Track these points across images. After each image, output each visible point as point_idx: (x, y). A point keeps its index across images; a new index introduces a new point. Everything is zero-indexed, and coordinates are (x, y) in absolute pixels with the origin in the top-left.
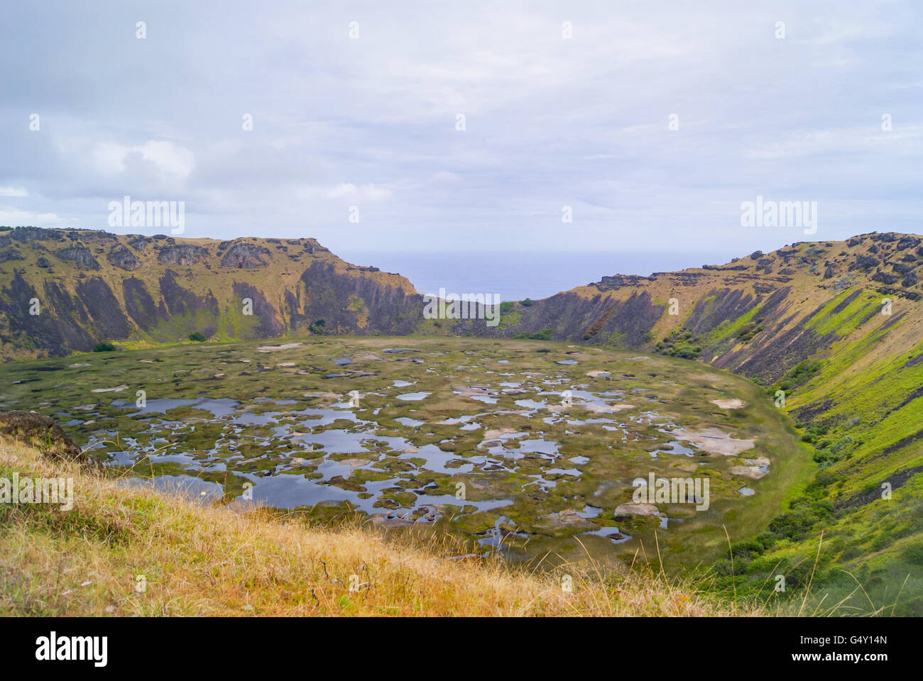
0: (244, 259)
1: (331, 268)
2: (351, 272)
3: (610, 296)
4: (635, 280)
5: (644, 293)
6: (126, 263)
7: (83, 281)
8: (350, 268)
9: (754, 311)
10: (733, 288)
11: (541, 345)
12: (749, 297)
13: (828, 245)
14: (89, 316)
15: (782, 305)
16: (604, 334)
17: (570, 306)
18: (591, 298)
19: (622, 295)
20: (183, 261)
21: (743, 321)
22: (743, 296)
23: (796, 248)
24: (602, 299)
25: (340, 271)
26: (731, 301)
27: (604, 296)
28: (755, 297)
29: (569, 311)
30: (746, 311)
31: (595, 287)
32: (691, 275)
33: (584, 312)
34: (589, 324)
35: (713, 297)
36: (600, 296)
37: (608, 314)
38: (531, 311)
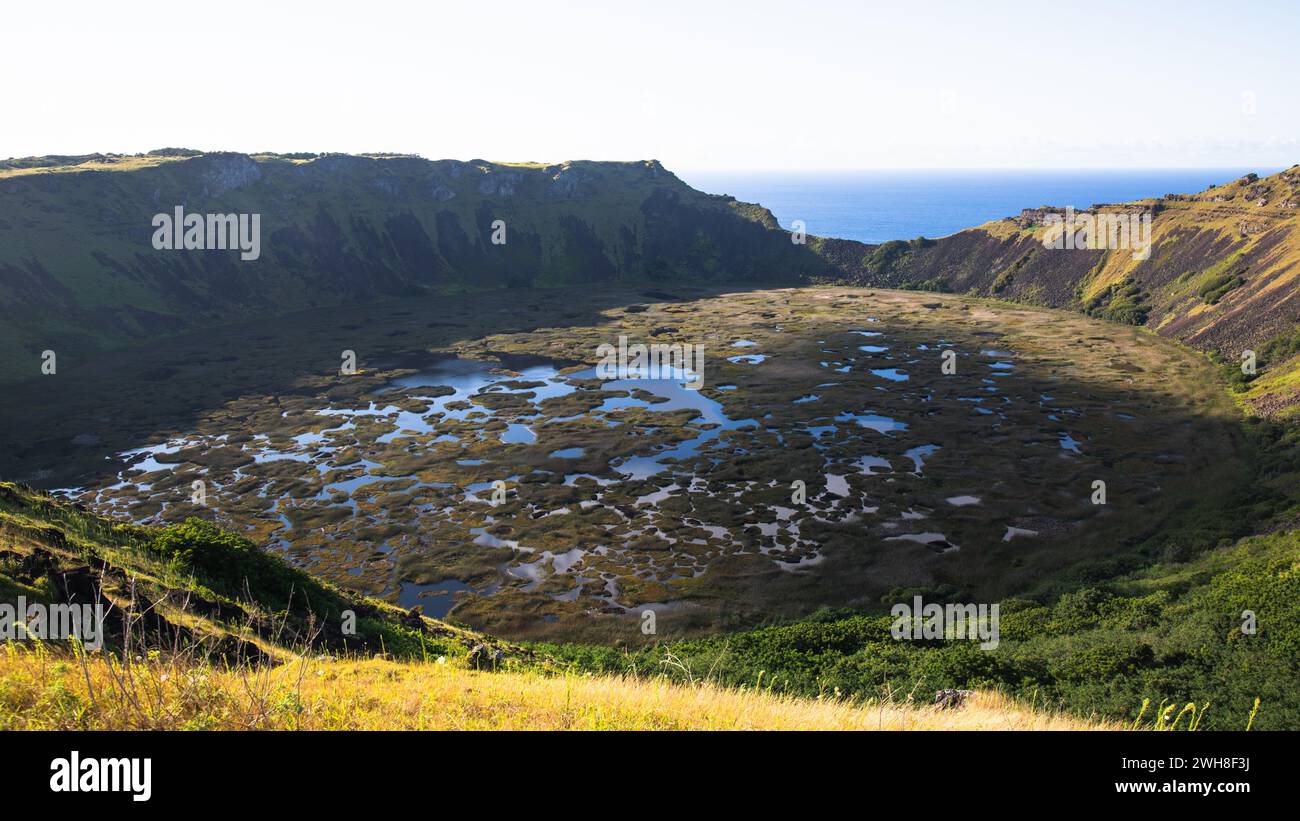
0: (572, 187)
1: (677, 196)
3: (1031, 236)
6: (438, 192)
7: (392, 215)
8: (702, 197)
9: (1233, 258)
10: (1206, 226)
11: (933, 298)
12: (1227, 240)
14: (397, 255)
15: (1275, 251)
16: (1016, 285)
17: (978, 247)
18: (1005, 237)
20: (503, 191)
21: (1210, 275)
22: (1219, 239)
24: (1019, 240)
25: (686, 201)
26: (1201, 244)
27: (1026, 233)
28: (1237, 239)
29: (975, 255)
30: (1221, 258)
31: (1012, 224)
32: (1147, 208)
33: (994, 256)
34: (999, 272)
35: (1175, 239)
36: (1017, 235)
37: (1026, 259)
38: (926, 253)
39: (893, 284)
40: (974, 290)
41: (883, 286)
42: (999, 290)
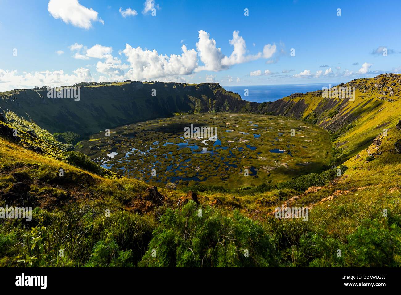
1: (222, 92)
2: (226, 93)
3: (293, 101)
4: (301, 95)
5: (303, 99)
8: (226, 92)
9: (337, 106)
11: (271, 117)
12: (336, 101)
13: (368, 79)
15: (346, 104)
16: (289, 113)
17: (282, 104)
18: (287, 101)
19: (296, 100)
20: (189, 91)
21: (332, 110)
22: (334, 100)
23: (355, 81)
24: (290, 102)
25: (223, 93)
26: (330, 102)
27: (291, 100)
28: (338, 101)
29: (281, 106)
30: (334, 106)
31: (289, 97)
32: (318, 93)
33: (285, 106)
34: (286, 110)
35: (324, 101)
36: (290, 101)
37: (291, 106)
38: (270, 105)
39: (263, 113)
40: (280, 115)
41: (261, 114)
42: (285, 115)
